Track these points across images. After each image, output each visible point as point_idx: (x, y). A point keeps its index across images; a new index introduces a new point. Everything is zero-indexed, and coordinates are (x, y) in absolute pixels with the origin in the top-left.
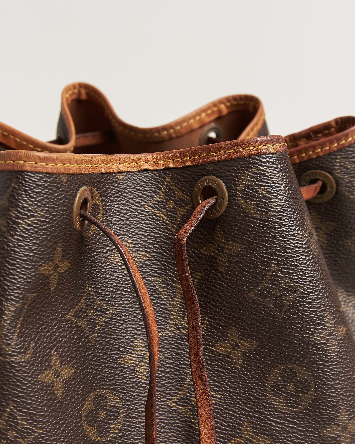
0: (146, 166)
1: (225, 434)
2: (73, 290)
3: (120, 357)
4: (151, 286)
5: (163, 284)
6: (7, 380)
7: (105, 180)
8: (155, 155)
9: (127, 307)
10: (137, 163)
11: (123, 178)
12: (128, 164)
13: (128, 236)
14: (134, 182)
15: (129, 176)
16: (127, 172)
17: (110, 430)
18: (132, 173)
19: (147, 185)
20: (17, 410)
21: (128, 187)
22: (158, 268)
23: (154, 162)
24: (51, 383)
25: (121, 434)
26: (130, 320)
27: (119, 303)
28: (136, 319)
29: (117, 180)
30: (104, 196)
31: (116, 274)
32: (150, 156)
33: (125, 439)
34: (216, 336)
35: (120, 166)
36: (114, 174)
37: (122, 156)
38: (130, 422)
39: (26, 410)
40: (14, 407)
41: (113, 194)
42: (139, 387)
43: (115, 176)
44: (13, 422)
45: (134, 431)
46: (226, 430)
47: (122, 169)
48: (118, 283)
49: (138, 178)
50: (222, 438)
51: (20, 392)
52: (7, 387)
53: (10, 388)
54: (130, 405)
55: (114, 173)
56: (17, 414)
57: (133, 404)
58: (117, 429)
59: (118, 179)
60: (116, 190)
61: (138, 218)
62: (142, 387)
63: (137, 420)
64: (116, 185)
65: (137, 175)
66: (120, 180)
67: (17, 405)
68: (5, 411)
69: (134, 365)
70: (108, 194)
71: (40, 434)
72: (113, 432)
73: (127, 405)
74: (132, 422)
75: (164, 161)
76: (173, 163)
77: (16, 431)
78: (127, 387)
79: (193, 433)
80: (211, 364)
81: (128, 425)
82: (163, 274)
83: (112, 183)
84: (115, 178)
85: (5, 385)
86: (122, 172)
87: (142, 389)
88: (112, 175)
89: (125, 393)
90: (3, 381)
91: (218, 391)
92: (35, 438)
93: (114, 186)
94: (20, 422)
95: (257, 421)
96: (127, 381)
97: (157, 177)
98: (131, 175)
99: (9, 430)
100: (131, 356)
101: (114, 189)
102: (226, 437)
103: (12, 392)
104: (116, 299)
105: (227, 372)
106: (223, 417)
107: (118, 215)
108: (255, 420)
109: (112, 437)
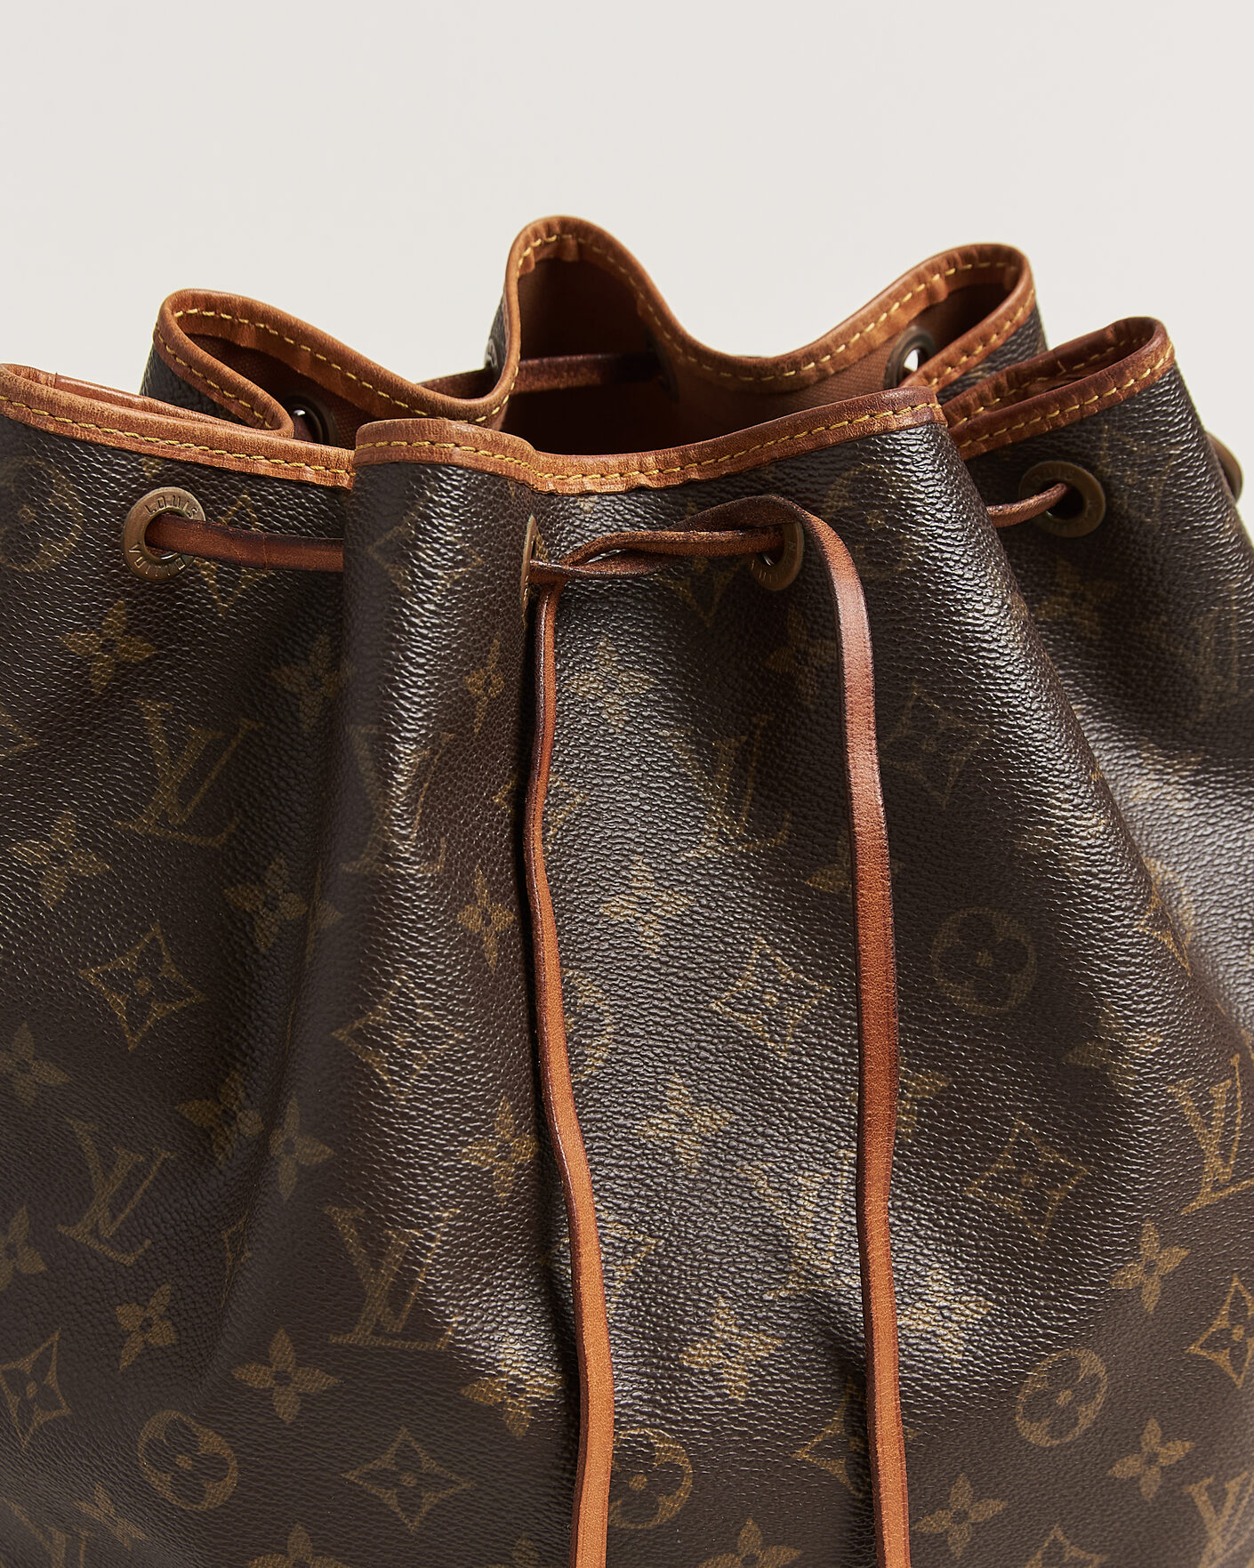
0: (643, 480)
1: (845, 1073)
2: (504, 743)
3: (600, 901)
4: (663, 748)
5: (688, 743)
6: (398, 917)
7: (554, 509)
8: (663, 454)
9: (612, 793)
10: (621, 475)
11: (592, 508)
12: (603, 476)
13: (607, 636)
14: (617, 517)
15: (605, 503)
16: (601, 495)
17: (586, 1060)
18: (612, 498)
19: (645, 523)
20: (415, 983)
21: (604, 529)
22: (675, 708)
23: (660, 471)
24: (479, 934)
25: (610, 1071)
26: (620, 820)
27: (594, 782)
28: (632, 820)
29: (578, 512)
30: (552, 545)
31: (584, 721)
32: (650, 459)
33: (620, 1081)
34: (812, 853)
35: (584, 479)
36: (572, 499)
37: (589, 460)
38: (628, 1044)
39: (434, 987)
40: (410, 976)
41: (572, 543)
42: (645, 967)
43: (575, 502)
44: (407, 1011)
45: (638, 1066)
46: (846, 1063)
47: (589, 487)
48: (590, 739)
49: (625, 508)
50: (839, 1081)
51: (423, 944)
52: (397, 931)
53: (404, 934)
54: (626, 1007)
55: (573, 495)
56: (415, 994)
57: (634, 1005)
58: (600, 1058)
59: (581, 509)
60: (579, 533)
61: (628, 596)
62: (653, 969)
63: (645, 1042)
64: (578, 523)
65: (624, 501)
66: (586, 512)
67: (416, 973)
68: (389, 986)
69: (632, 920)
70: (561, 541)
71: (459, 1042)
72: (593, 1065)
73: (620, 1006)
74: (632, 1046)
75: (682, 469)
76: (699, 471)
77: (411, 1032)
78: (618, 968)
79: (772, 1071)
80: (804, 918)
81: (625, 1052)
82: (689, 721)
83: (569, 518)
84: (574, 508)
85: (394, 926)
86: (590, 494)
87: (652, 973)
88: (567, 500)
89: (616, 980)
90: (390, 919)
91: (822, 977)
92: (449, 1050)
93: (572, 524)
94: (419, 1011)
95: (915, 1039)
96: (618, 953)
97: (667, 505)
98: (610, 501)
99: (396, 1027)
100: (624, 900)
101: (574, 532)
102: (847, 1079)
103: (408, 944)
104: (586, 773)
105: (841, 934)
106: (840, 1035)
107: (584, 589)
108: (910, 1038)
109: (590, 1075)
